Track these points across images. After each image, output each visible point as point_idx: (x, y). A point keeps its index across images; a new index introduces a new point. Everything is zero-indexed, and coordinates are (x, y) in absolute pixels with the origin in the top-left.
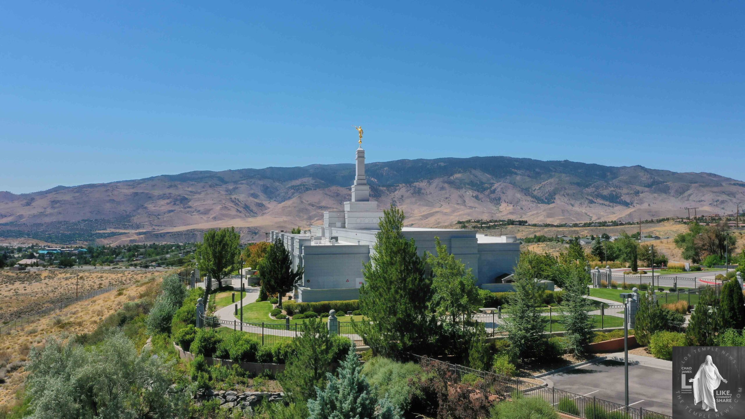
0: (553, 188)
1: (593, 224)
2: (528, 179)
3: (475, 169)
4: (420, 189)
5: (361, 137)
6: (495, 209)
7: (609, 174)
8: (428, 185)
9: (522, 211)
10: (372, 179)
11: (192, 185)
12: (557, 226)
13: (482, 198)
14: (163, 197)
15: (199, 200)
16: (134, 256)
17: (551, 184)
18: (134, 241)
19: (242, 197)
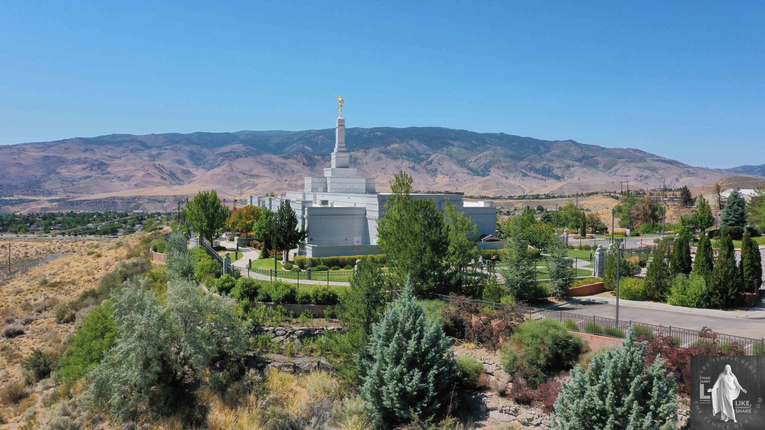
0: (488, 161)
1: (527, 197)
2: (464, 151)
3: (412, 139)
4: (356, 159)
5: (342, 106)
6: (432, 180)
7: (542, 147)
8: (364, 155)
9: (458, 183)
10: (307, 147)
11: (111, 149)
12: (493, 198)
13: (419, 169)
14: (78, 161)
15: (119, 165)
16: (51, 224)
17: (486, 156)
18: (46, 209)
19: (166, 163)
